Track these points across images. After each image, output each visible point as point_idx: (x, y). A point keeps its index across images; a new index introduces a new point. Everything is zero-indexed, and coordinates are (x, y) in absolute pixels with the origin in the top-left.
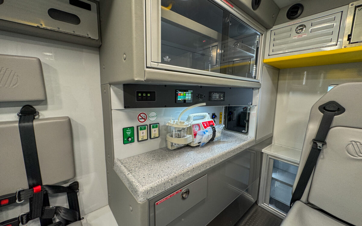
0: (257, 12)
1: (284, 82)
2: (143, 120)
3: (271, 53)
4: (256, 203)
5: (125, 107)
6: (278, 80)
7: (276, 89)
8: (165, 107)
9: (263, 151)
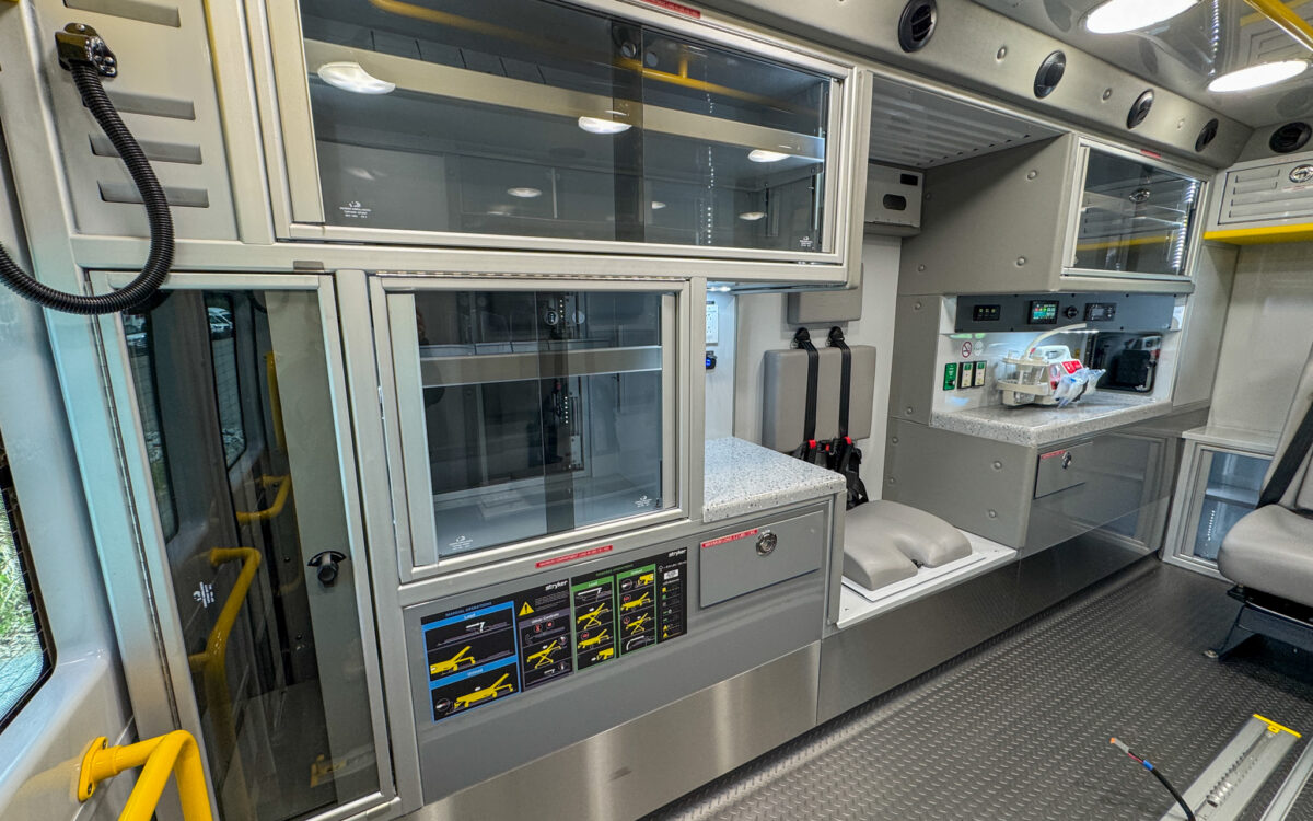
0: (1204, 153)
2: (966, 354)
3: (1226, 220)
4: (1157, 554)
5: (958, 331)
6: (1234, 273)
8: (1012, 330)
9: (1185, 435)
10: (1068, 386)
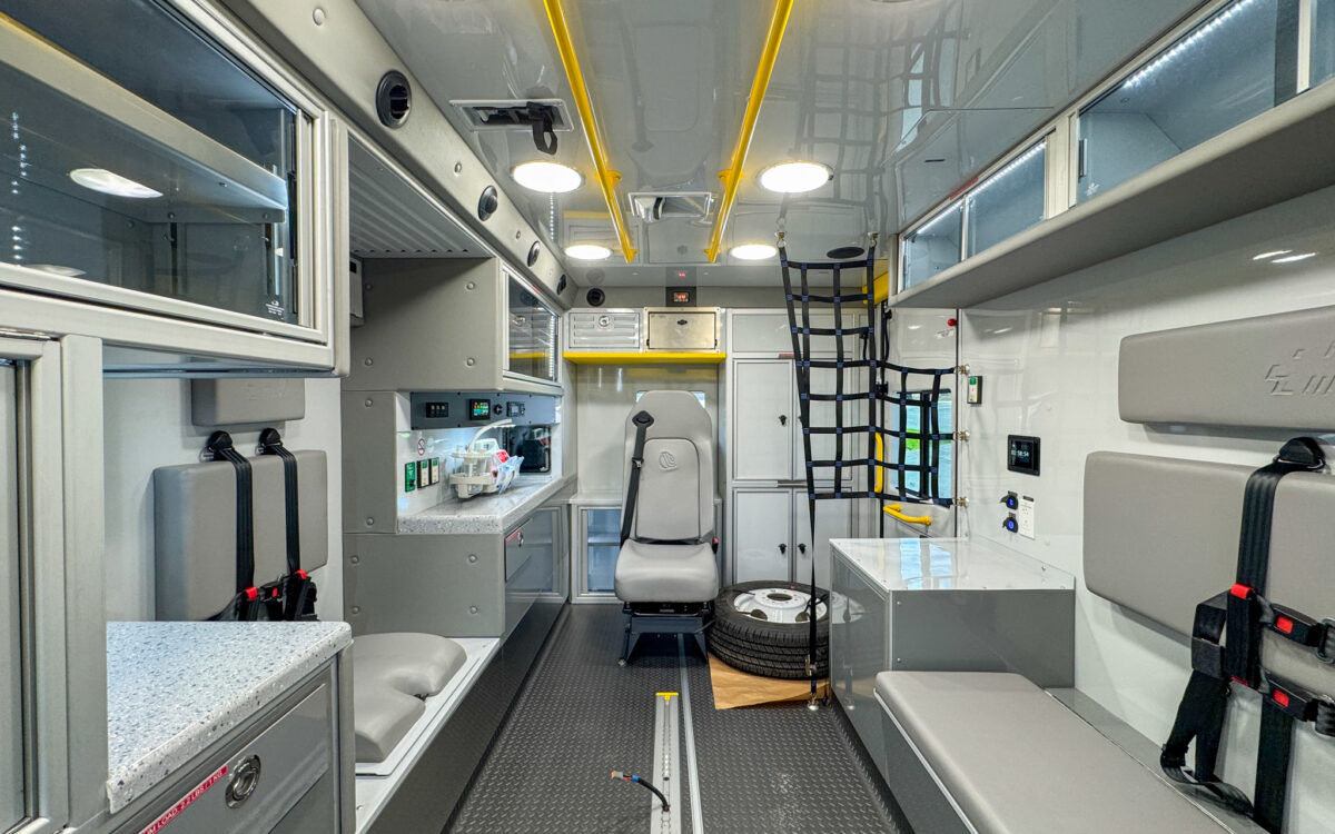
0: (560, 297)
1: (585, 388)
2: (421, 452)
3: (572, 345)
4: (568, 601)
5: (413, 428)
6: (577, 383)
7: (576, 399)
8: (459, 426)
9: (571, 501)
10: (504, 474)
